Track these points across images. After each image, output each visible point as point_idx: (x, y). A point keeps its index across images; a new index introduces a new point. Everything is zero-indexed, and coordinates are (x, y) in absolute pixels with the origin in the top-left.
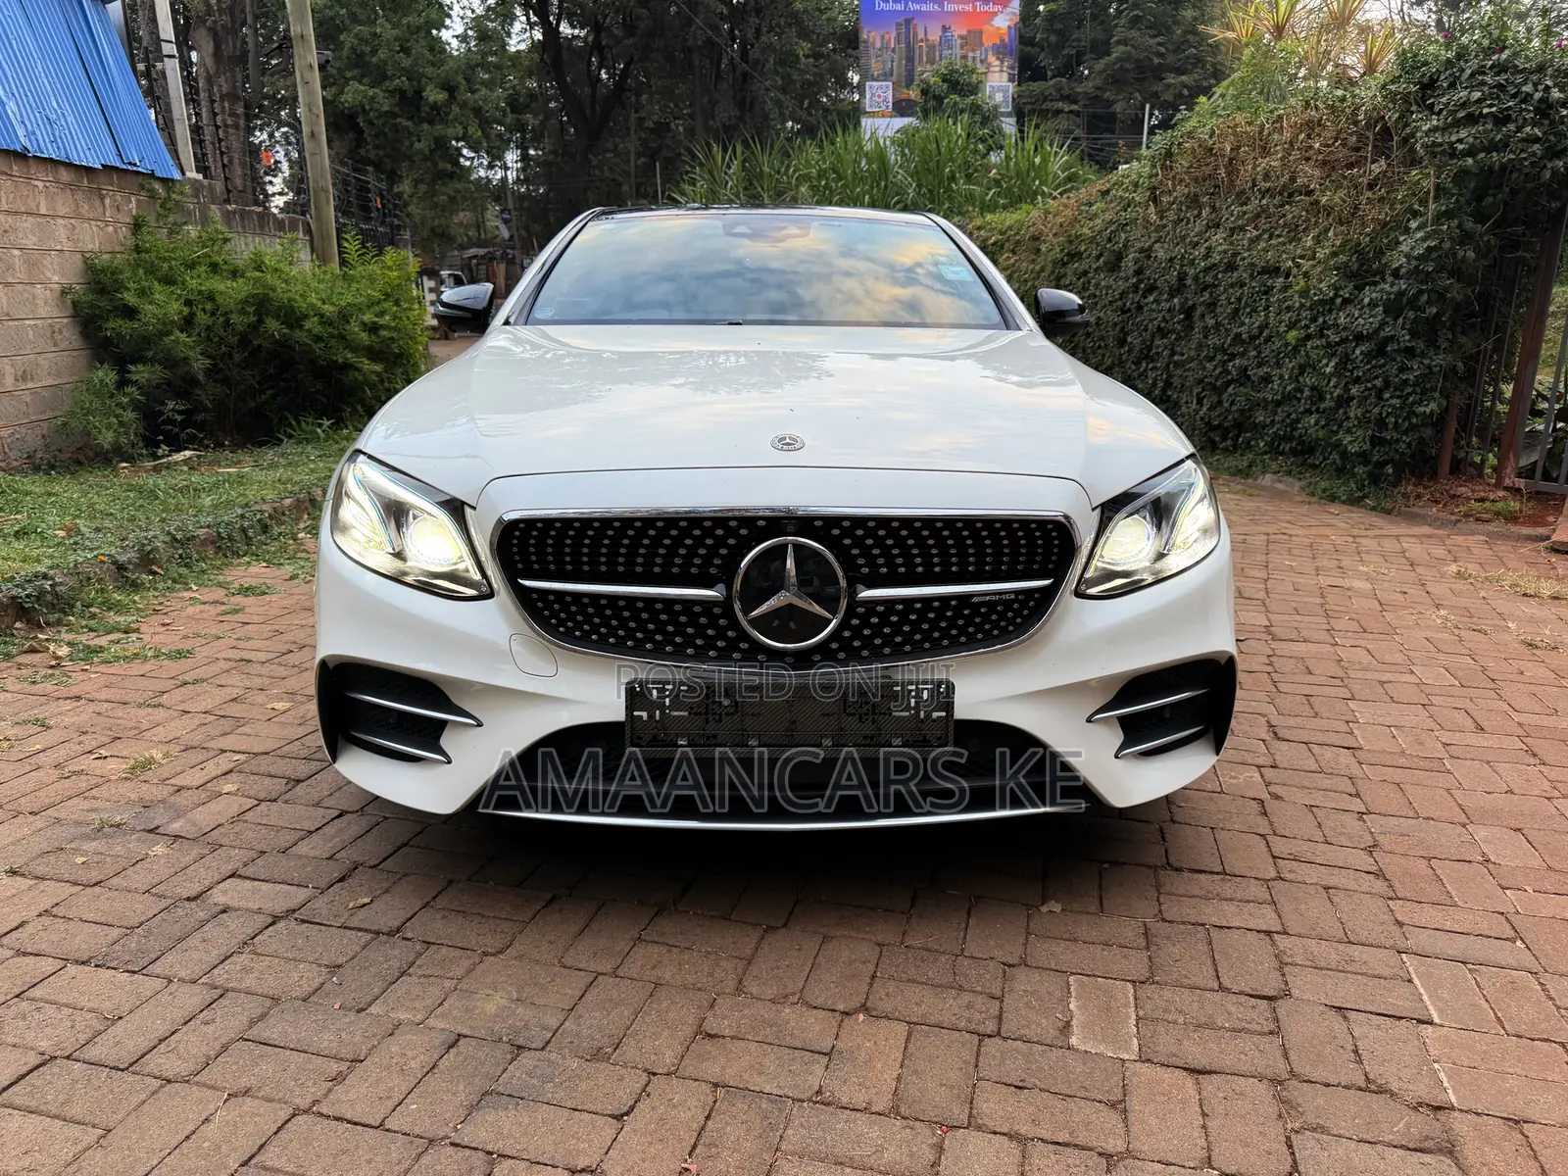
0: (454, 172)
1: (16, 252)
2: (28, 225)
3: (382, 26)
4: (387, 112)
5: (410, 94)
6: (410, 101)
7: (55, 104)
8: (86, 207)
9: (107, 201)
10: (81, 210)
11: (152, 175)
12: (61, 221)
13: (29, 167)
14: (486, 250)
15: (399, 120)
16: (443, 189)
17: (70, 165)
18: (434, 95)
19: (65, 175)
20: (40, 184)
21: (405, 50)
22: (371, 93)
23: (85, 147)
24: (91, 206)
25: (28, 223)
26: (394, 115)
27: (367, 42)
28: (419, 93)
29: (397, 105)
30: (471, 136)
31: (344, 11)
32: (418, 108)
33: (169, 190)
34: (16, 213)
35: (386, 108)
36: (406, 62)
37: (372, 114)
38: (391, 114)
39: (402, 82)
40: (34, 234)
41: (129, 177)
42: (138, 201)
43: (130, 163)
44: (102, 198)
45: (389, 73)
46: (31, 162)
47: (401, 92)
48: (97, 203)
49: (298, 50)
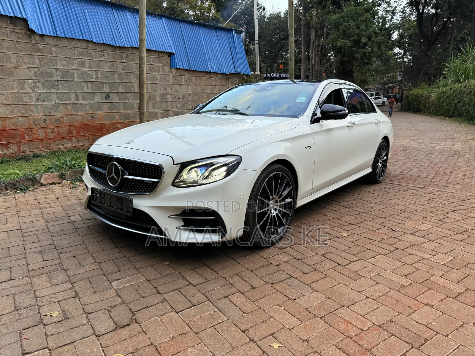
0: (368, 63)
1: (205, 94)
2: (209, 88)
3: (351, 22)
4: (349, 47)
5: (357, 41)
6: (357, 43)
7: (220, 60)
8: (224, 83)
9: (230, 81)
10: (223, 84)
11: (243, 74)
12: (217, 87)
13: (211, 75)
14: (393, 85)
15: (353, 48)
16: (364, 68)
17: (221, 74)
18: (364, 40)
19: (220, 76)
20: (213, 79)
21: (358, 28)
22: (345, 42)
23: (226, 69)
24: (226, 83)
25: (209, 87)
26: (352, 47)
27: (347, 27)
28: (360, 41)
29: (353, 44)
30: (374, 51)
31: (342, 19)
32: (359, 45)
33: (248, 77)
34: (206, 85)
35: (349, 46)
36: (357, 31)
37: (345, 48)
38: (351, 47)
39: (355, 37)
40: (210, 90)
41: (237, 75)
42: (239, 81)
43: (237, 72)
44: (229, 81)
45: (352, 35)
46: (212, 74)
47: (355, 40)
48: (227, 82)
49: (290, 38)
